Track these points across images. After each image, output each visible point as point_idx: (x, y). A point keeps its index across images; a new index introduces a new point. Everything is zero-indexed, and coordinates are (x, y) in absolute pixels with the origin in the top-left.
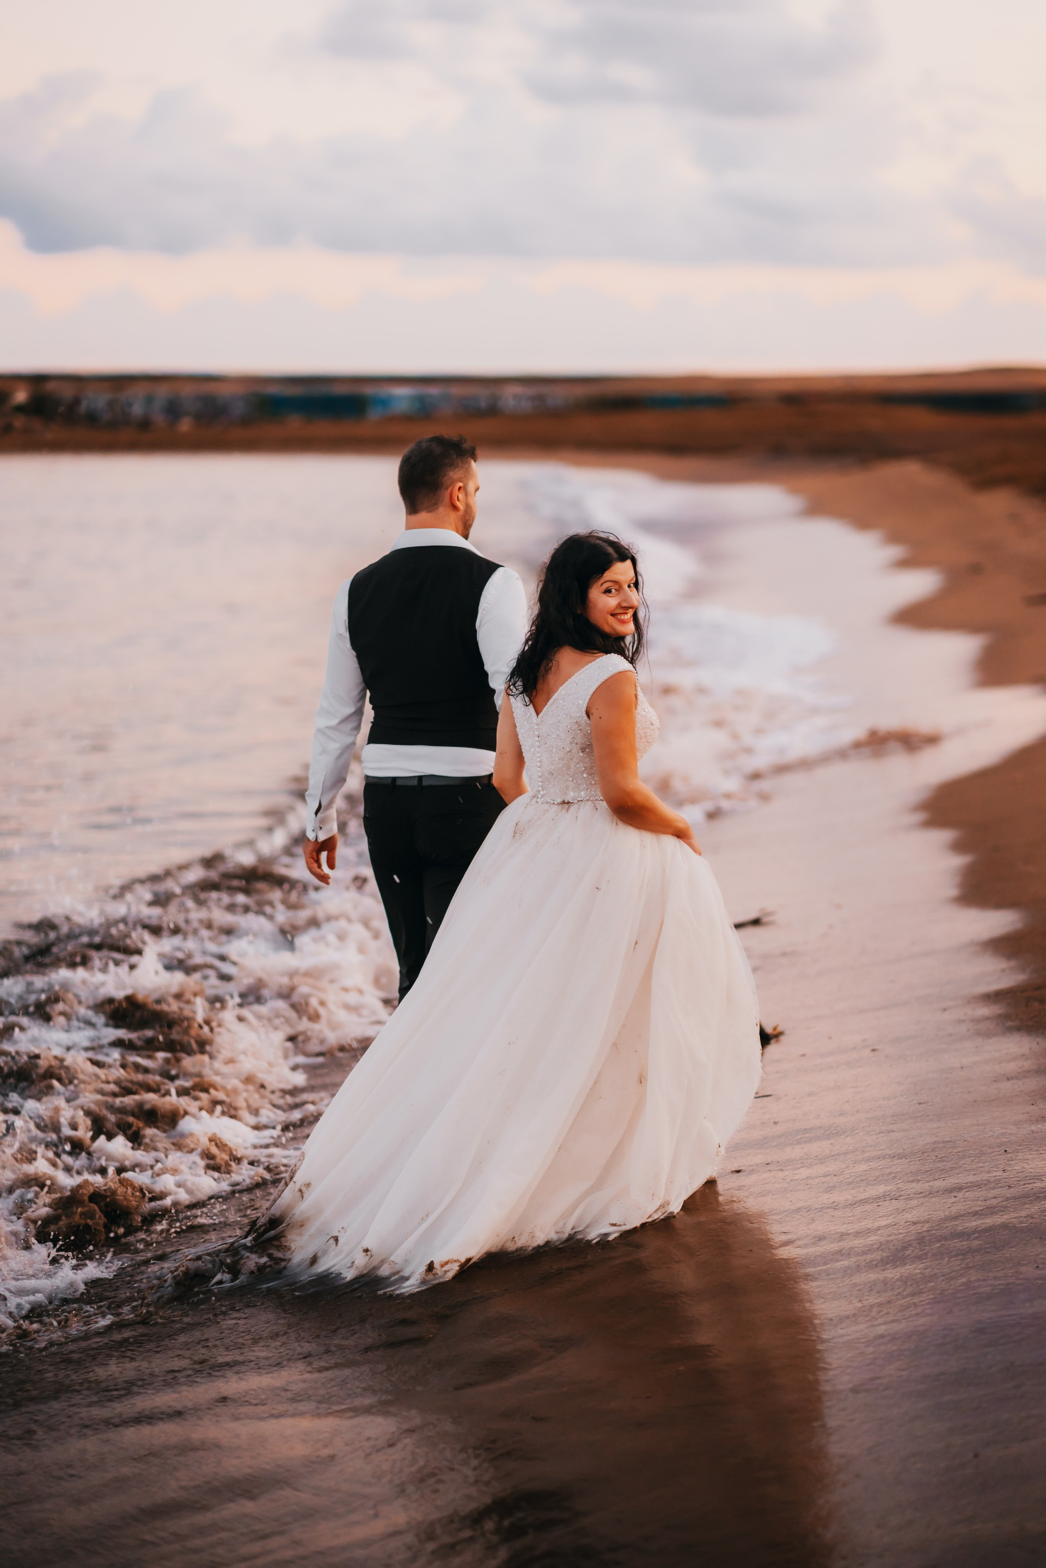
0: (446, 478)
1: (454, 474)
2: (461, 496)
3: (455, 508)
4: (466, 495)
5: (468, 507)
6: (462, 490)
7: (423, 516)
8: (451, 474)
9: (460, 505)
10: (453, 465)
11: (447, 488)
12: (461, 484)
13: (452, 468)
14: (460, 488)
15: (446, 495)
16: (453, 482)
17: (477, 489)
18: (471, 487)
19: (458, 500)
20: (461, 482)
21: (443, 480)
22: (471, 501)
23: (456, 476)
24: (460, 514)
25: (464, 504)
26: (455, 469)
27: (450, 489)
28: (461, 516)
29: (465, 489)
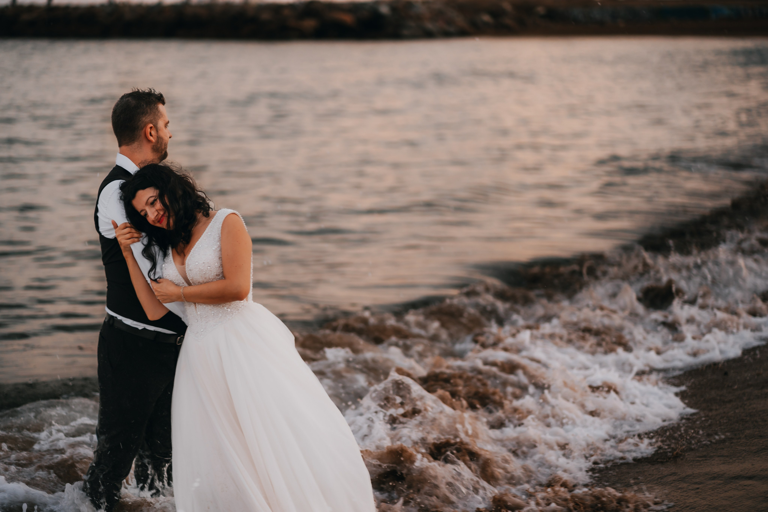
0: (141, 122)
2: (153, 133)
3: (148, 140)
4: (157, 131)
6: (153, 128)
7: (124, 148)
8: (144, 119)
9: (153, 138)
10: (144, 113)
11: (142, 129)
12: (152, 125)
14: (151, 127)
15: (141, 133)
16: (146, 124)
18: (161, 124)
19: (152, 135)
20: (152, 123)
21: (139, 124)
22: (161, 134)
23: (147, 120)
24: (153, 144)
25: (156, 137)
26: (145, 115)
27: (144, 130)
28: (153, 146)
29: (155, 127)
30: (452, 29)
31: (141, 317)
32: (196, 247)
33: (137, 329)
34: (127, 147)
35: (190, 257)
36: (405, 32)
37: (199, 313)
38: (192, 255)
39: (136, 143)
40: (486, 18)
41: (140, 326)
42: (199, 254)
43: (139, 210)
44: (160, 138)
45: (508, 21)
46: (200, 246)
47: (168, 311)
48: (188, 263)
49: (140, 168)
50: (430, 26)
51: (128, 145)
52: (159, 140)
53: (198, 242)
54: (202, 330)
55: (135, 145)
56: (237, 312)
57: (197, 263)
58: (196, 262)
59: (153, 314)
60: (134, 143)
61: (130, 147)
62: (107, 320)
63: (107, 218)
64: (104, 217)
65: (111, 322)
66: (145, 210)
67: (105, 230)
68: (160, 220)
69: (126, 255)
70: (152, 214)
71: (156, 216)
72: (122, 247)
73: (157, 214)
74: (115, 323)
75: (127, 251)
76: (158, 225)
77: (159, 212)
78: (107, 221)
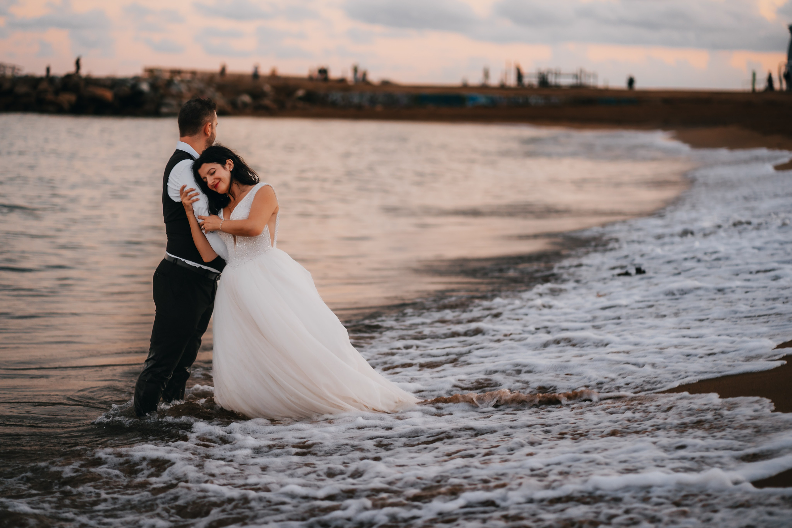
0: (203, 120)
2: (210, 129)
3: (206, 134)
4: (212, 129)
5: (212, 134)
6: (210, 126)
7: (187, 138)
8: (206, 118)
9: (209, 134)
10: (206, 114)
11: (203, 125)
12: (210, 124)
14: (210, 125)
15: (203, 129)
16: (207, 122)
17: (217, 124)
18: (214, 124)
19: (208, 131)
20: (210, 122)
21: (202, 122)
22: (214, 132)
23: (208, 120)
24: (208, 137)
26: (206, 116)
27: (205, 126)
28: (208, 139)
29: (211, 126)
31: (198, 259)
32: (238, 207)
33: (196, 267)
34: (190, 137)
37: (237, 253)
38: (235, 211)
41: (198, 265)
42: (240, 211)
43: (202, 178)
46: (241, 206)
47: (217, 256)
48: (232, 218)
49: (200, 155)
51: (191, 136)
53: (240, 203)
54: (239, 265)
55: (196, 136)
56: (264, 253)
57: (238, 217)
59: (207, 258)
60: (195, 135)
61: (192, 138)
62: (172, 261)
63: (177, 187)
64: (175, 185)
65: (175, 262)
66: (205, 178)
67: (174, 196)
68: (216, 186)
69: (189, 214)
70: (210, 181)
71: (213, 182)
72: (186, 208)
73: (214, 181)
74: (178, 263)
75: (190, 210)
76: (214, 189)
77: (216, 180)
78: (177, 189)
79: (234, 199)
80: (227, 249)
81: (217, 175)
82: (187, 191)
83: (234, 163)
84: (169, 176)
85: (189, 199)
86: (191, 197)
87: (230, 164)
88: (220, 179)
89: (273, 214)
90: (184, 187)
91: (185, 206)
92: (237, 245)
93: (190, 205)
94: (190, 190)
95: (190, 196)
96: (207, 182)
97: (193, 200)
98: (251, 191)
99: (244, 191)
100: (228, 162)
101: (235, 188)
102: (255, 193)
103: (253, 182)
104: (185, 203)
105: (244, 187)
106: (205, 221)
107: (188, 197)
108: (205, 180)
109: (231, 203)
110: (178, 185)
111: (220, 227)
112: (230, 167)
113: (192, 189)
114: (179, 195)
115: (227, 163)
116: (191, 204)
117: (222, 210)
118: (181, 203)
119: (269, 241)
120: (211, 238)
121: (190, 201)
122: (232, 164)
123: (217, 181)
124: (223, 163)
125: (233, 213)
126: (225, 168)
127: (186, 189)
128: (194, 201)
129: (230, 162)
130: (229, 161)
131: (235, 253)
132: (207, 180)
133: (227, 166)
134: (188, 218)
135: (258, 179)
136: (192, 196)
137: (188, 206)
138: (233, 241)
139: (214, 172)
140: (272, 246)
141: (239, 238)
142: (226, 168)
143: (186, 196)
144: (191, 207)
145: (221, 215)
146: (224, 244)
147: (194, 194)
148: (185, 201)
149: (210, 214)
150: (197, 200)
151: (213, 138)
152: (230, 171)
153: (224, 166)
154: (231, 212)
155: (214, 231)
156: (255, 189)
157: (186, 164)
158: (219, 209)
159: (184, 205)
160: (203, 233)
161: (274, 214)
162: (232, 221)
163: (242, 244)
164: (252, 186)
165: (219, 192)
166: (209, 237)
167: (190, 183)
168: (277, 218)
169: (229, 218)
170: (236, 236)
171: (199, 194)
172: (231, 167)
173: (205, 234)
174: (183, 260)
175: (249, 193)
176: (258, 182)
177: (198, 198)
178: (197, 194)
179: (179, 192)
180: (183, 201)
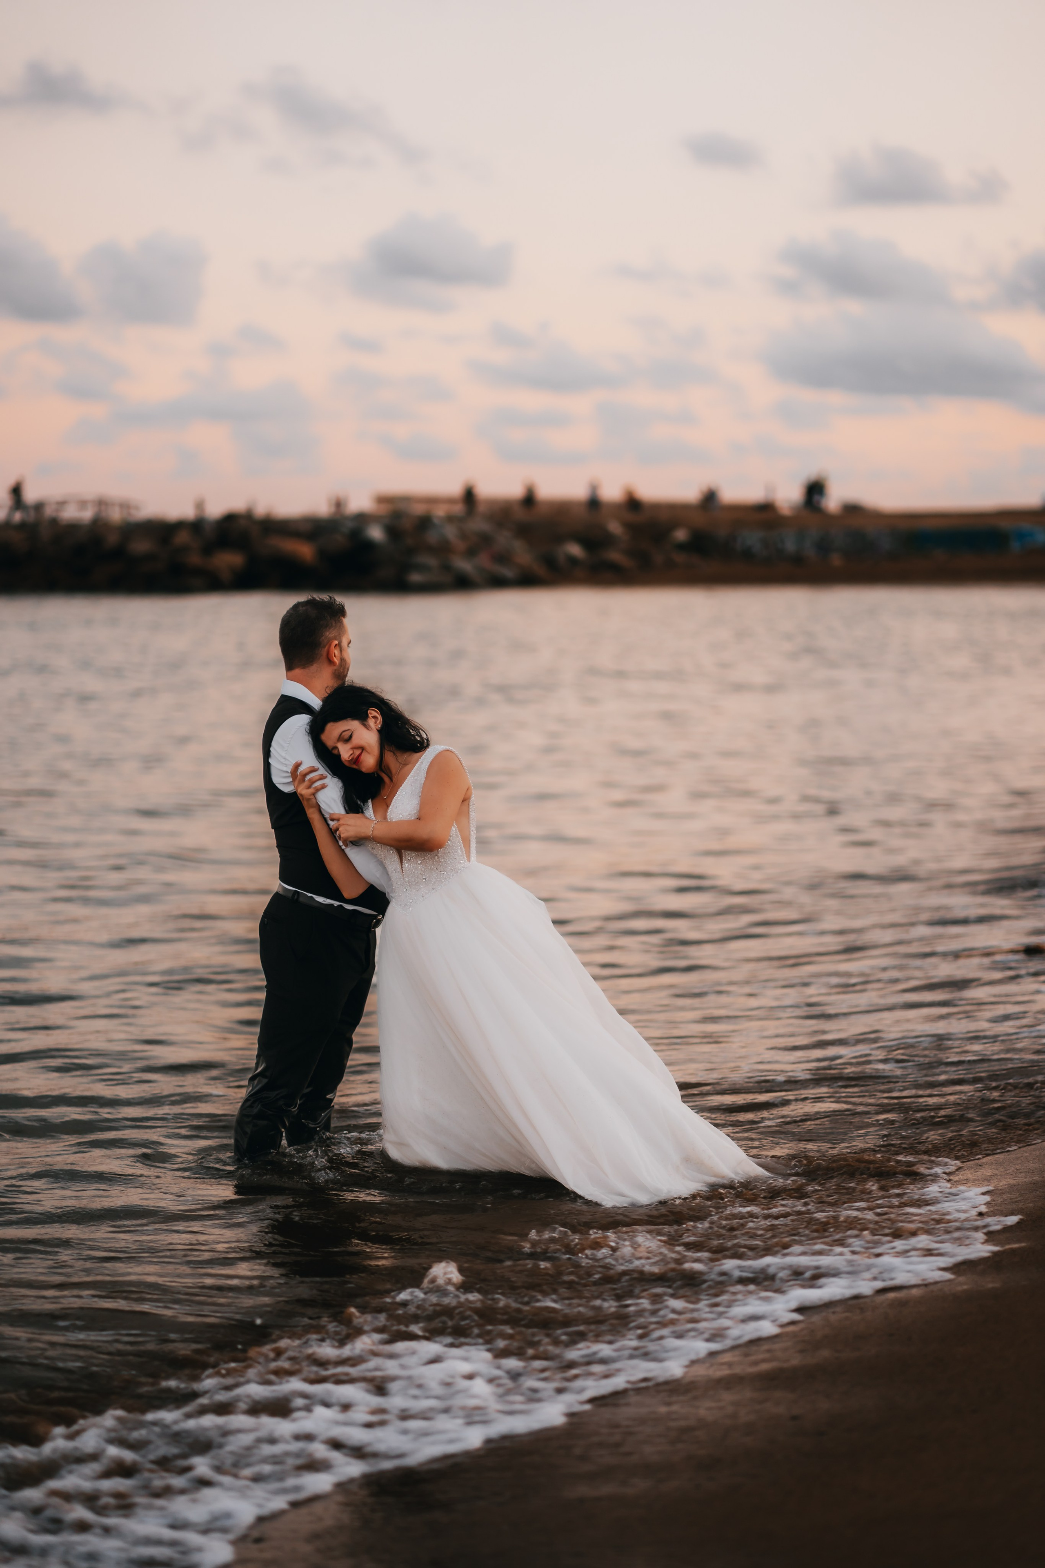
0: (324, 637)
1: (330, 634)
2: (337, 652)
3: (330, 662)
4: (341, 651)
5: (343, 660)
6: (337, 647)
7: (297, 672)
8: (328, 633)
9: (337, 661)
10: (327, 626)
11: (324, 646)
12: (336, 642)
13: (328, 628)
14: (336, 645)
15: (324, 652)
16: (330, 641)
17: (349, 643)
18: (344, 642)
19: (335, 656)
20: (336, 640)
21: (321, 640)
22: (345, 656)
23: (331, 636)
24: (335, 668)
25: (339, 658)
26: (329, 629)
27: (327, 647)
28: (335, 670)
29: (339, 646)
30: (508, 573)
32: (399, 795)
33: (331, 905)
34: (303, 670)
35: (392, 809)
36: (415, 577)
37: (407, 880)
38: (393, 805)
39: (315, 665)
40: (575, 550)
41: (335, 903)
42: (403, 804)
43: (330, 748)
44: (344, 660)
45: (615, 556)
46: (404, 793)
47: (369, 885)
48: (390, 816)
50: (464, 565)
51: (304, 668)
52: (343, 663)
53: (401, 788)
54: (411, 901)
55: (314, 668)
56: (455, 875)
57: (401, 816)
58: (400, 814)
60: (312, 665)
61: (306, 671)
62: (290, 895)
63: (286, 765)
64: (282, 763)
65: (296, 897)
66: (336, 748)
67: (283, 782)
68: (357, 760)
69: (312, 815)
70: (345, 752)
71: (351, 755)
72: (305, 803)
73: (351, 752)
74: (301, 899)
75: (312, 807)
76: (354, 766)
77: (355, 750)
78: (285, 769)
79: (391, 780)
80: (388, 874)
81: (355, 741)
82: (304, 773)
83: (382, 714)
84: (270, 745)
85: (309, 787)
86: (312, 782)
87: (374, 717)
88: (363, 749)
89: (463, 801)
90: (297, 766)
91: (303, 799)
92: (406, 865)
93: (312, 797)
94: (308, 770)
95: (309, 780)
96: (340, 756)
97: (315, 788)
98: (419, 763)
99: (406, 765)
100: (371, 714)
101: (390, 759)
102: (427, 767)
103: (419, 745)
104: (302, 795)
105: (405, 756)
106: (341, 822)
107: (306, 783)
108: (335, 752)
109: (386, 786)
110: (287, 762)
111: (370, 834)
112: (376, 723)
113: (312, 769)
114: (290, 780)
115: (370, 716)
116: (314, 794)
117: (370, 802)
118: (294, 795)
119: (462, 851)
120: (355, 855)
121: (311, 791)
122: (380, 717)
123: (358, 752)
124: (363, 718)
125: (391, 807)
126: (367, 727)
127: (302, 769)
128: (318, 790)
129: (375, 714)
130: (373, 712)
131: (404, 879)
132: (339, 751)
133: (371, 722)
134: (311, 821)
135: (427, 740)
136: (314, 780)
137: (308, 800)
138: (396, 857)
139: (351, 737)
140: (469, 859)
141: (407, 854)
142: (370, 726)
143: (304, 781)
144: (314, 800)
145: (369, 811)
146: (382, 864)
147: (318, 778)
148: (303, 791)
149: (347, 812)
150: (323, 787)
151: (344, 668)
152: (378, 731)
153: (366, 723)
154: (388, 807)
155: (357, 842)
156: (426, 759)
157: (298, 723)
158: (365, 801)
159: (301, 798)
160: (340, 847)
161: (466, 800)
162: (391, 822)
163: (413, 865)
164: (418, 754)
165: (364, 770)
166: (352, 852)
167: (308, 759)
168: (471, 807)
169: (385, 818)
170: (403, 851)
171: (326, 777)
172: (378, 722)
173: (343, 847)
174: (310, 895)
175: (417, 765)
176: (428, 745)
177: (324, 784)
178: (322, 777)
179: (290, 775)
180: (299, 791)
